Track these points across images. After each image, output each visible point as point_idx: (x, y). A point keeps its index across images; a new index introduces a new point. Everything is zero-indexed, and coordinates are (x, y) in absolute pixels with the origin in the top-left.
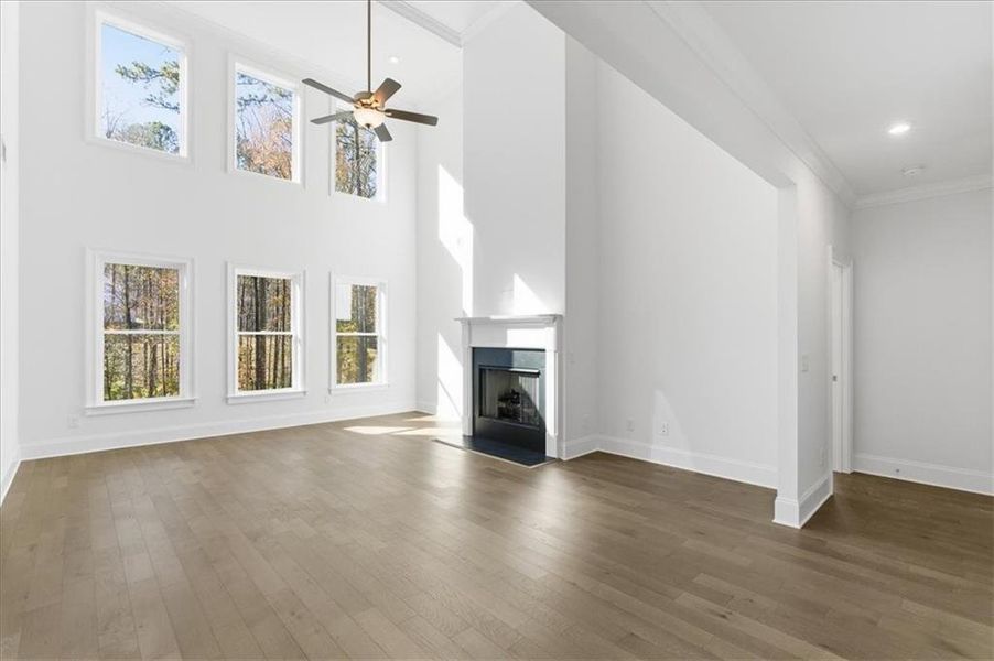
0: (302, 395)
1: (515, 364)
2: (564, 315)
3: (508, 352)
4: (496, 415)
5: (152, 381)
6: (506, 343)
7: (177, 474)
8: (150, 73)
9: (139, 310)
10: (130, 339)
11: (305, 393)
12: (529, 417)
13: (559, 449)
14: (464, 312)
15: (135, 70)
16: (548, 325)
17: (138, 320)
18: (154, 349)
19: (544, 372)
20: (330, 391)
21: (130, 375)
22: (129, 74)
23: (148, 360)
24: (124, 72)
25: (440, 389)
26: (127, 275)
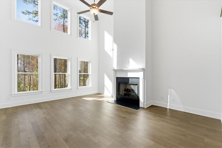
0: (71, 90)
1: (130, 82)
2: (145, 69)
3: (128, 79)
4: (124, 95)
5: (30, 85)
6: (127, 76)
7: (38, 114)
8: (29, 13)
9: (27, 68)
10: (25, 75)
11: (71, 89)
12: (134, 96)
13: (144, 105)
14: (114, 68)
15: (26, 12)
16: (141, 71)
17: (27, 71)
18: (30, 77)
19: (139, 84)
20: (77, 88)
21: (25, 83)
22: (25, 13)
23: (29, 80)
24: (23, 13)
25: (105, 87)
26: (24, 60)
